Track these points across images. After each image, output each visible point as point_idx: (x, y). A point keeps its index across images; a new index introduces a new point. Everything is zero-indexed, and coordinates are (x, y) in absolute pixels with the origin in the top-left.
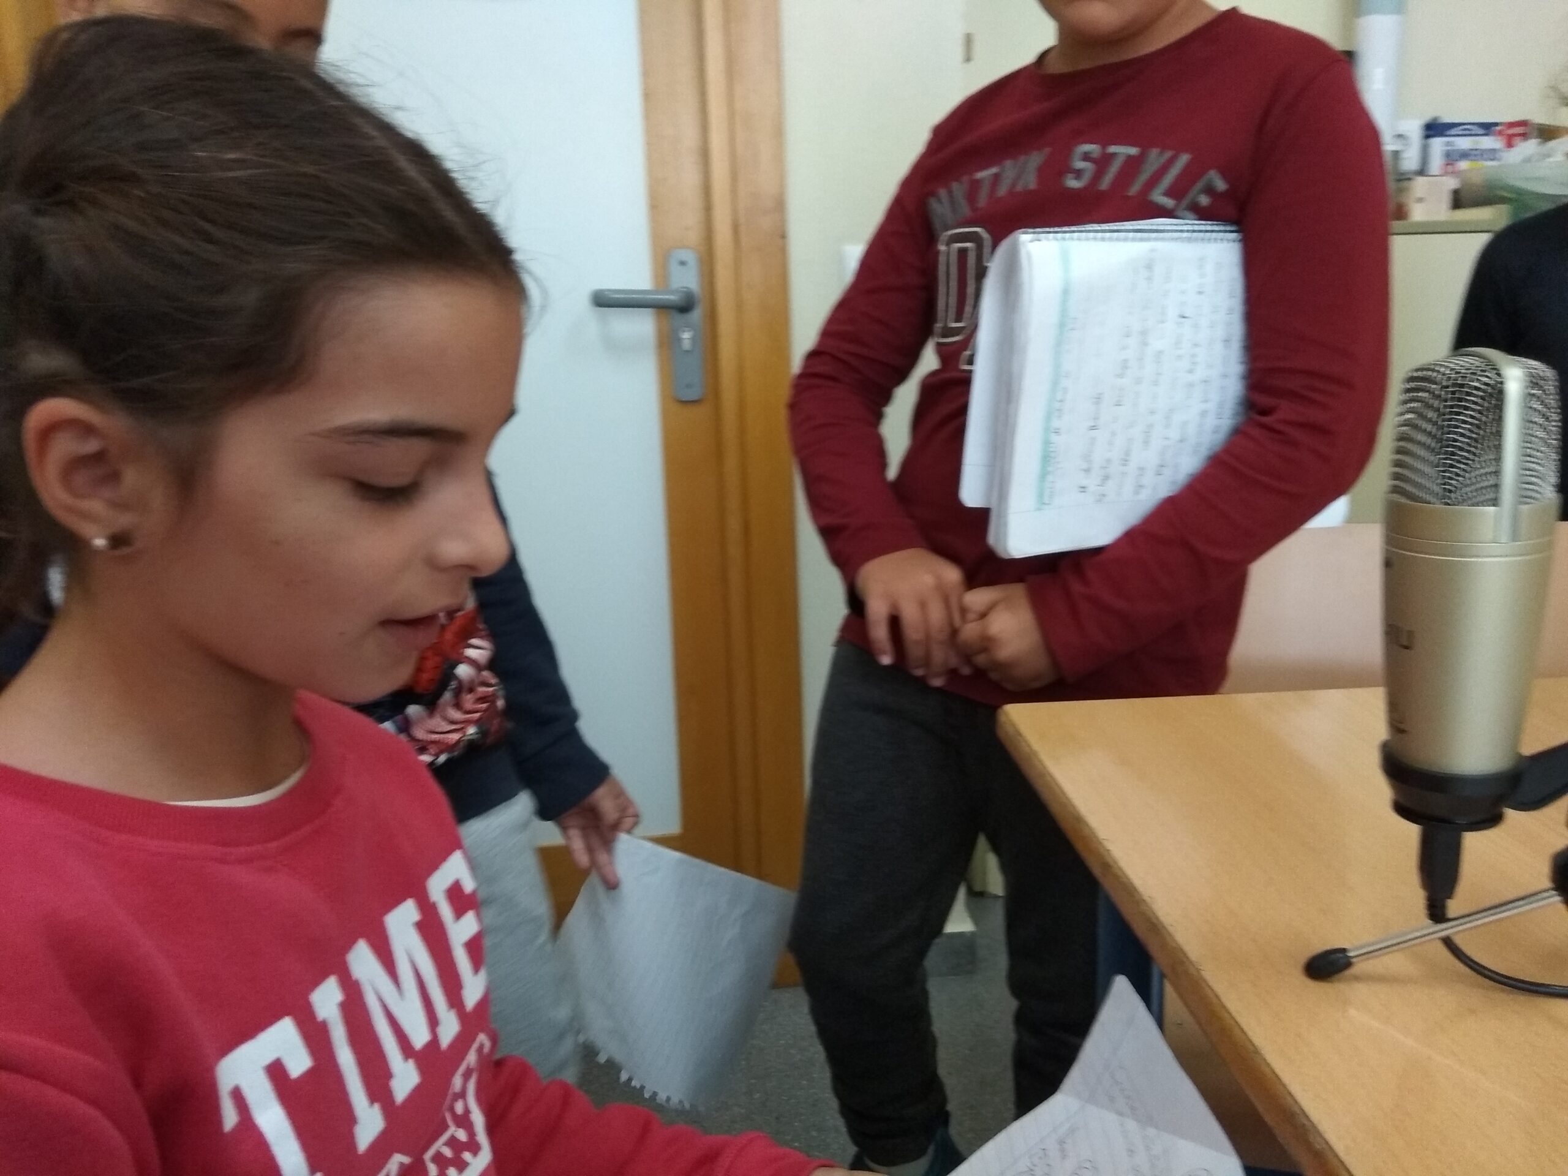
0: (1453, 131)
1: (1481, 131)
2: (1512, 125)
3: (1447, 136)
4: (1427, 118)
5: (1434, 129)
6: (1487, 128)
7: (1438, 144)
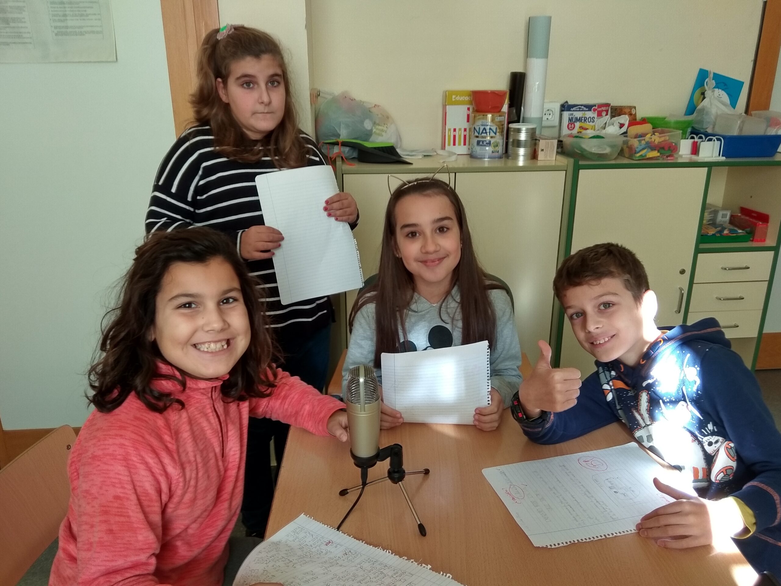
0: (574, 109)
1: (585, 109)
2: (600, 106)
3: (571, 111)
4: (562, 102)
5: (565, 107)
6: (589, 107)
7: (566, 114)
